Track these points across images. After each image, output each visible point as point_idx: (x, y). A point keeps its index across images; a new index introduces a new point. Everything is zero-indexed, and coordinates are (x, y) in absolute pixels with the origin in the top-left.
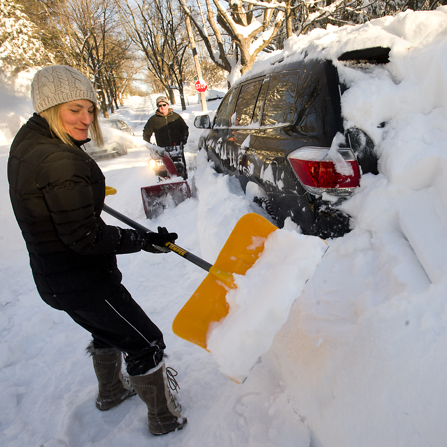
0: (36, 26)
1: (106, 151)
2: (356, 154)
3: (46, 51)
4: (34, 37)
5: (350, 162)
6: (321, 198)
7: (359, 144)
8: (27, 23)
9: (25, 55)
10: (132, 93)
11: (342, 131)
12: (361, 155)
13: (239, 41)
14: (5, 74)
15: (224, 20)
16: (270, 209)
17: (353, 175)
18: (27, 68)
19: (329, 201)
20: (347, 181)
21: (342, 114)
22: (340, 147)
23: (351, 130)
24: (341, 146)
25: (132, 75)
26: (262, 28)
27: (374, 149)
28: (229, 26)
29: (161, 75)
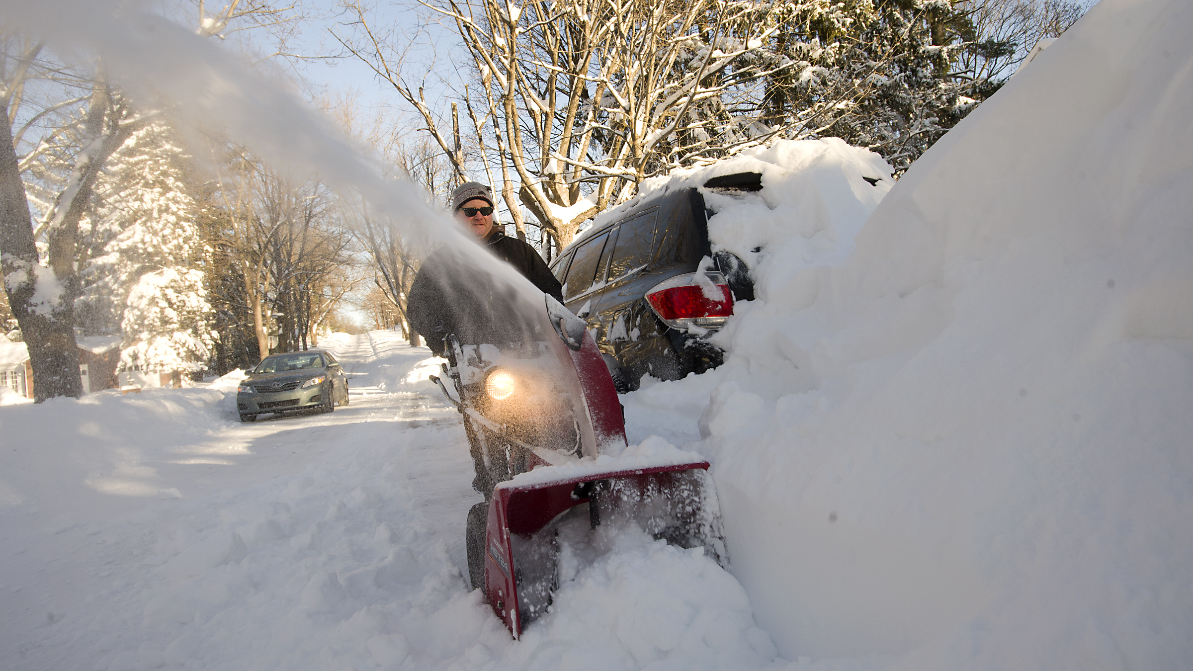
0: (194, 203)
1: (296, 401)
2: (727, 277)
3: (202, 242)
4: (187, 220)
5: (719, 285)
6: (687, 332)
7: (730, 268)
8: (181, 196)
9: (163, 247)
10: (336, 328)
11: (710, 255)
12: (732, 279)
13: (555, 229)
14: (118, 276)
15: (531, 196)
16: (619, 384)
17: (725, 301)
18: (159, 269)
19: (696, 335)
20: (718, 308)
21: (709, 238)
22: (707, 270)
23: (720, 253)
24: (709, 269)
25: (342, 292)
26: (595, 210)
27: (748, 273)
28: (539, 205)
29: (398, 293)
